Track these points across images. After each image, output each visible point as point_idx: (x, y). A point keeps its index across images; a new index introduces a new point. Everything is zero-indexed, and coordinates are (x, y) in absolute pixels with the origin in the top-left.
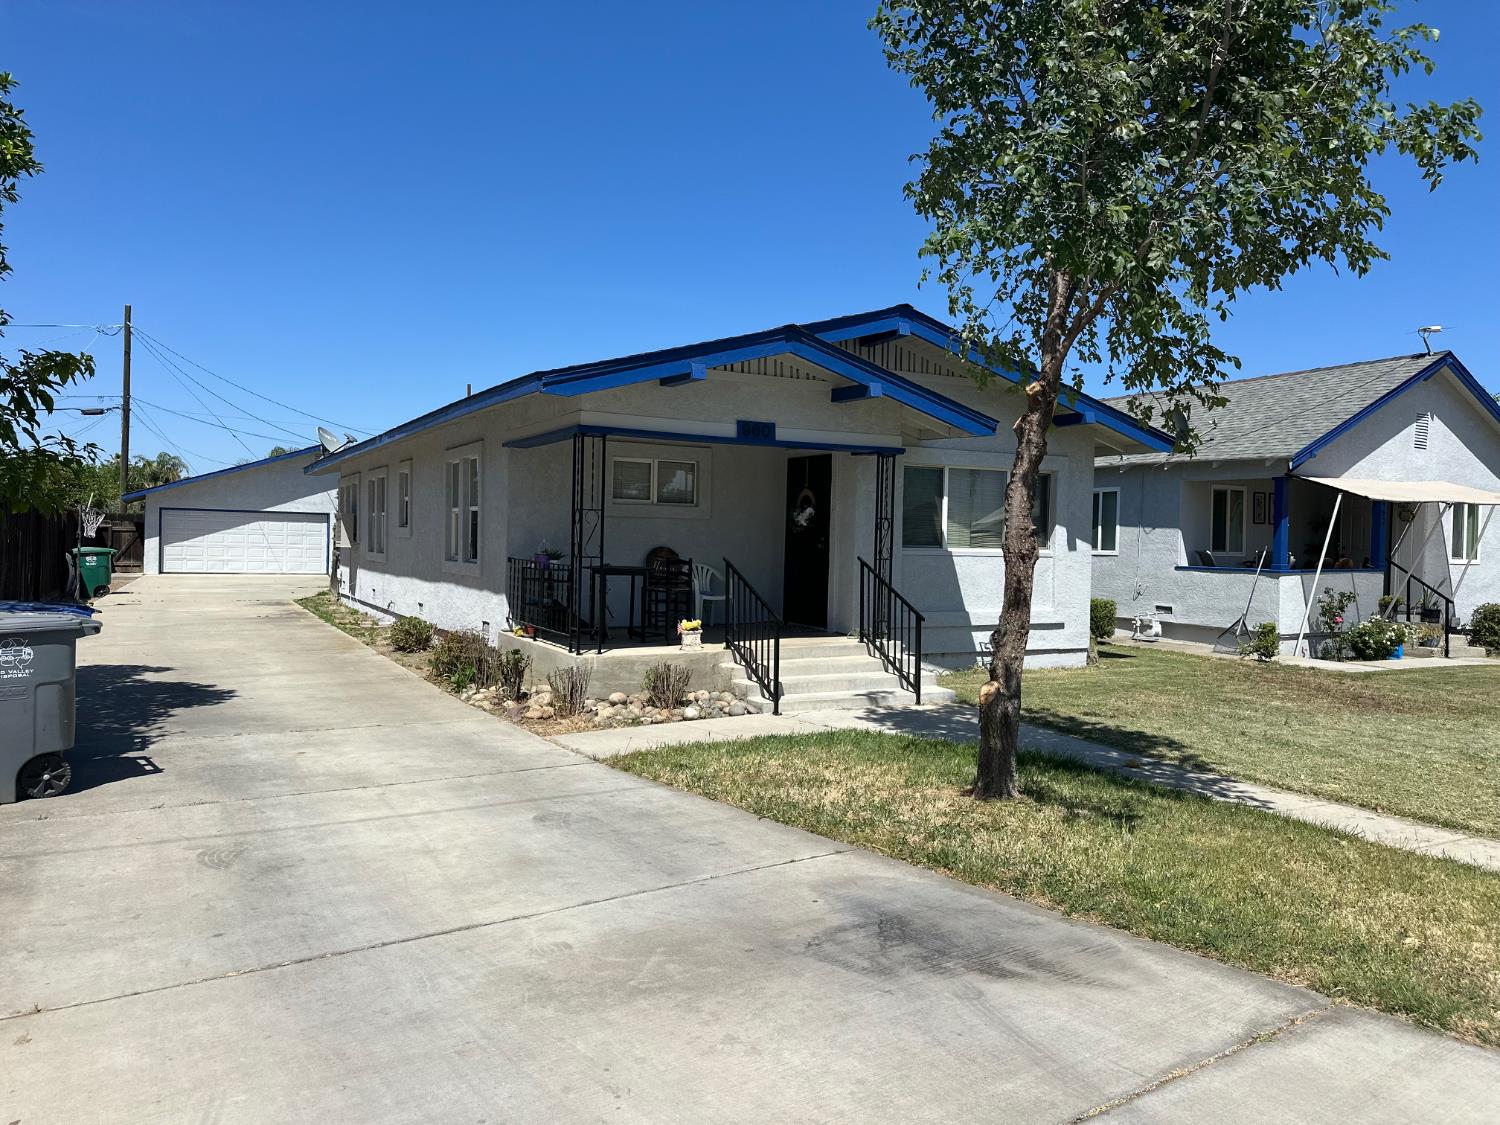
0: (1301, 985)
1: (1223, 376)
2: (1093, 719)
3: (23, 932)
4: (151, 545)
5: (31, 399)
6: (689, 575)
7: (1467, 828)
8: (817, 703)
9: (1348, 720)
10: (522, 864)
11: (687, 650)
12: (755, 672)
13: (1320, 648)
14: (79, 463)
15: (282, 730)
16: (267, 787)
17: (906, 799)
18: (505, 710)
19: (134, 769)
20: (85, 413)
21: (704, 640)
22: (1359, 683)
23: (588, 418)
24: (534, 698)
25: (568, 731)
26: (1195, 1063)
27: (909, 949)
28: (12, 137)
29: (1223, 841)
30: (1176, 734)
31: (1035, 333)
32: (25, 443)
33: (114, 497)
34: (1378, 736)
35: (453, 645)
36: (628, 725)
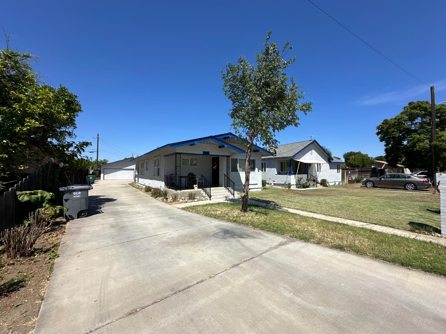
0: (288, 237)
1: (277, 144)
2: (262, 199)
3: (78, 239)
4: (102, 175)
5: (80, 150)
6: (195, 177)
7: (316, 213)
8: (217, 198)
9: (301, 197)
10: (166, 225)
11: (195, 190)
12: (207, 193)
13: (298, 186)
14: (89, 161)
15: (125, 205)
16: (123, 215)
17: (230, 212)
18: (164, 201)
19: (99, 213)
20: (90, 152)
21: (198, 188)
22: (303, 192)
23: (178, 151)
24: (169, 199)
25: (175, 204)
26: (271, 249)
27: (229, 235)
28: (78, 106)
29: (279, 216)
30: (274, 201)
31: (249, 137)
32: (79, 157)
33: (95, 167)
34: (305, 200)
35: (155, 190)
36: (185, 203)
